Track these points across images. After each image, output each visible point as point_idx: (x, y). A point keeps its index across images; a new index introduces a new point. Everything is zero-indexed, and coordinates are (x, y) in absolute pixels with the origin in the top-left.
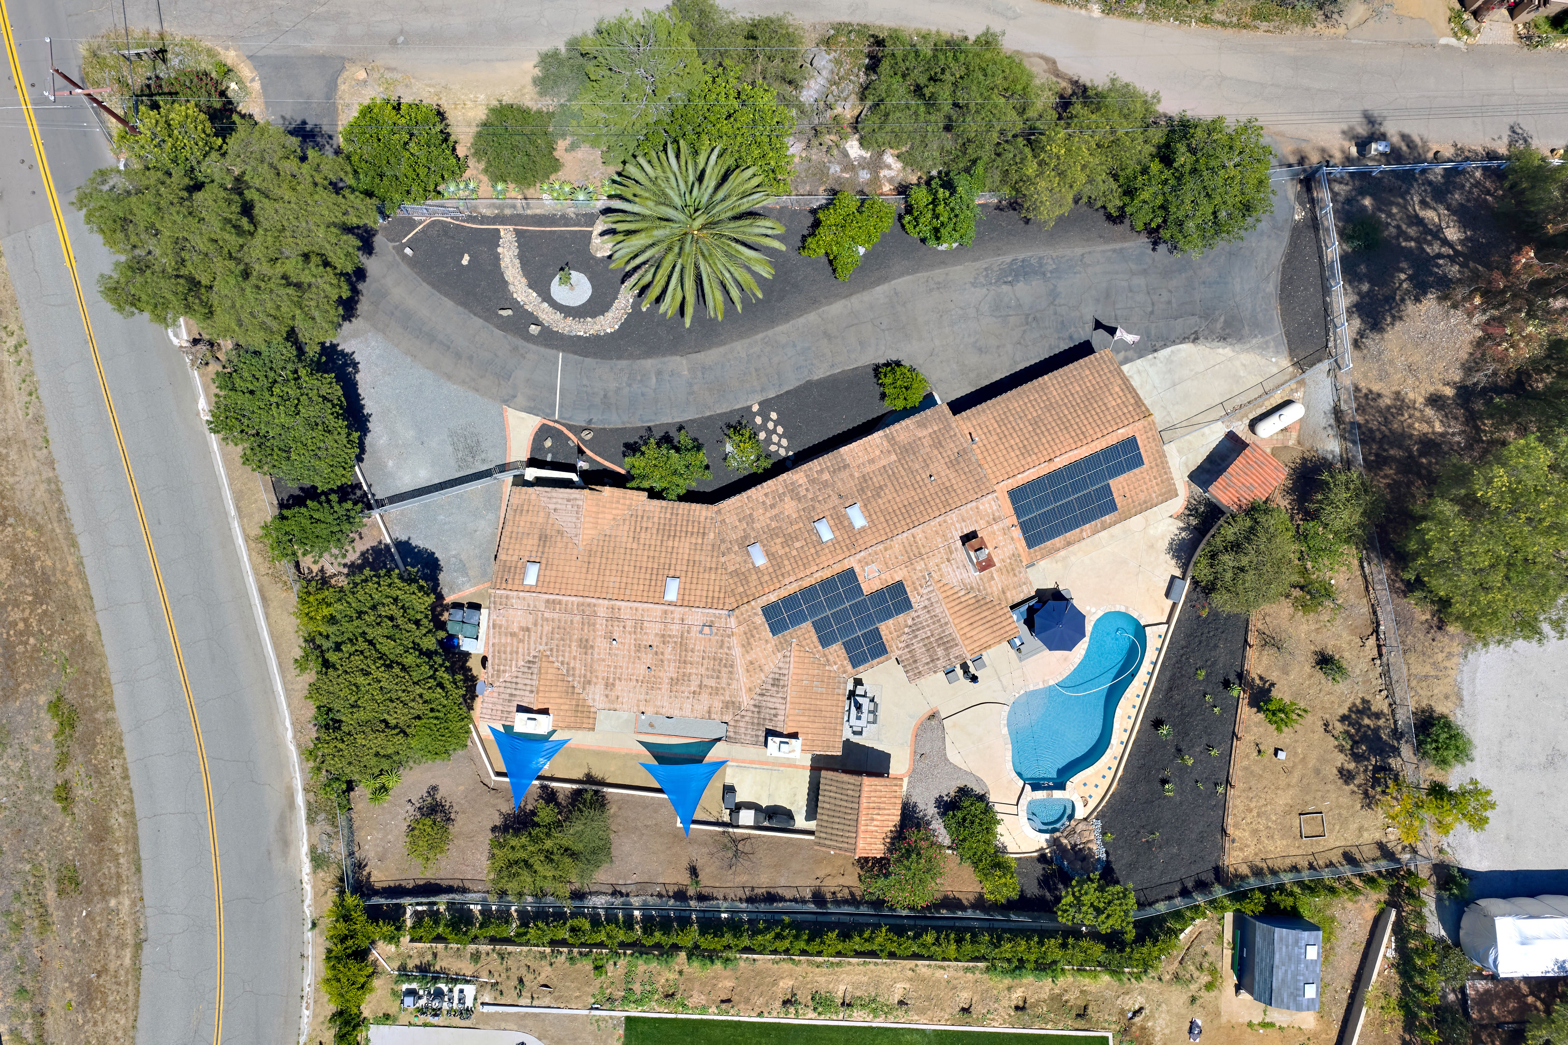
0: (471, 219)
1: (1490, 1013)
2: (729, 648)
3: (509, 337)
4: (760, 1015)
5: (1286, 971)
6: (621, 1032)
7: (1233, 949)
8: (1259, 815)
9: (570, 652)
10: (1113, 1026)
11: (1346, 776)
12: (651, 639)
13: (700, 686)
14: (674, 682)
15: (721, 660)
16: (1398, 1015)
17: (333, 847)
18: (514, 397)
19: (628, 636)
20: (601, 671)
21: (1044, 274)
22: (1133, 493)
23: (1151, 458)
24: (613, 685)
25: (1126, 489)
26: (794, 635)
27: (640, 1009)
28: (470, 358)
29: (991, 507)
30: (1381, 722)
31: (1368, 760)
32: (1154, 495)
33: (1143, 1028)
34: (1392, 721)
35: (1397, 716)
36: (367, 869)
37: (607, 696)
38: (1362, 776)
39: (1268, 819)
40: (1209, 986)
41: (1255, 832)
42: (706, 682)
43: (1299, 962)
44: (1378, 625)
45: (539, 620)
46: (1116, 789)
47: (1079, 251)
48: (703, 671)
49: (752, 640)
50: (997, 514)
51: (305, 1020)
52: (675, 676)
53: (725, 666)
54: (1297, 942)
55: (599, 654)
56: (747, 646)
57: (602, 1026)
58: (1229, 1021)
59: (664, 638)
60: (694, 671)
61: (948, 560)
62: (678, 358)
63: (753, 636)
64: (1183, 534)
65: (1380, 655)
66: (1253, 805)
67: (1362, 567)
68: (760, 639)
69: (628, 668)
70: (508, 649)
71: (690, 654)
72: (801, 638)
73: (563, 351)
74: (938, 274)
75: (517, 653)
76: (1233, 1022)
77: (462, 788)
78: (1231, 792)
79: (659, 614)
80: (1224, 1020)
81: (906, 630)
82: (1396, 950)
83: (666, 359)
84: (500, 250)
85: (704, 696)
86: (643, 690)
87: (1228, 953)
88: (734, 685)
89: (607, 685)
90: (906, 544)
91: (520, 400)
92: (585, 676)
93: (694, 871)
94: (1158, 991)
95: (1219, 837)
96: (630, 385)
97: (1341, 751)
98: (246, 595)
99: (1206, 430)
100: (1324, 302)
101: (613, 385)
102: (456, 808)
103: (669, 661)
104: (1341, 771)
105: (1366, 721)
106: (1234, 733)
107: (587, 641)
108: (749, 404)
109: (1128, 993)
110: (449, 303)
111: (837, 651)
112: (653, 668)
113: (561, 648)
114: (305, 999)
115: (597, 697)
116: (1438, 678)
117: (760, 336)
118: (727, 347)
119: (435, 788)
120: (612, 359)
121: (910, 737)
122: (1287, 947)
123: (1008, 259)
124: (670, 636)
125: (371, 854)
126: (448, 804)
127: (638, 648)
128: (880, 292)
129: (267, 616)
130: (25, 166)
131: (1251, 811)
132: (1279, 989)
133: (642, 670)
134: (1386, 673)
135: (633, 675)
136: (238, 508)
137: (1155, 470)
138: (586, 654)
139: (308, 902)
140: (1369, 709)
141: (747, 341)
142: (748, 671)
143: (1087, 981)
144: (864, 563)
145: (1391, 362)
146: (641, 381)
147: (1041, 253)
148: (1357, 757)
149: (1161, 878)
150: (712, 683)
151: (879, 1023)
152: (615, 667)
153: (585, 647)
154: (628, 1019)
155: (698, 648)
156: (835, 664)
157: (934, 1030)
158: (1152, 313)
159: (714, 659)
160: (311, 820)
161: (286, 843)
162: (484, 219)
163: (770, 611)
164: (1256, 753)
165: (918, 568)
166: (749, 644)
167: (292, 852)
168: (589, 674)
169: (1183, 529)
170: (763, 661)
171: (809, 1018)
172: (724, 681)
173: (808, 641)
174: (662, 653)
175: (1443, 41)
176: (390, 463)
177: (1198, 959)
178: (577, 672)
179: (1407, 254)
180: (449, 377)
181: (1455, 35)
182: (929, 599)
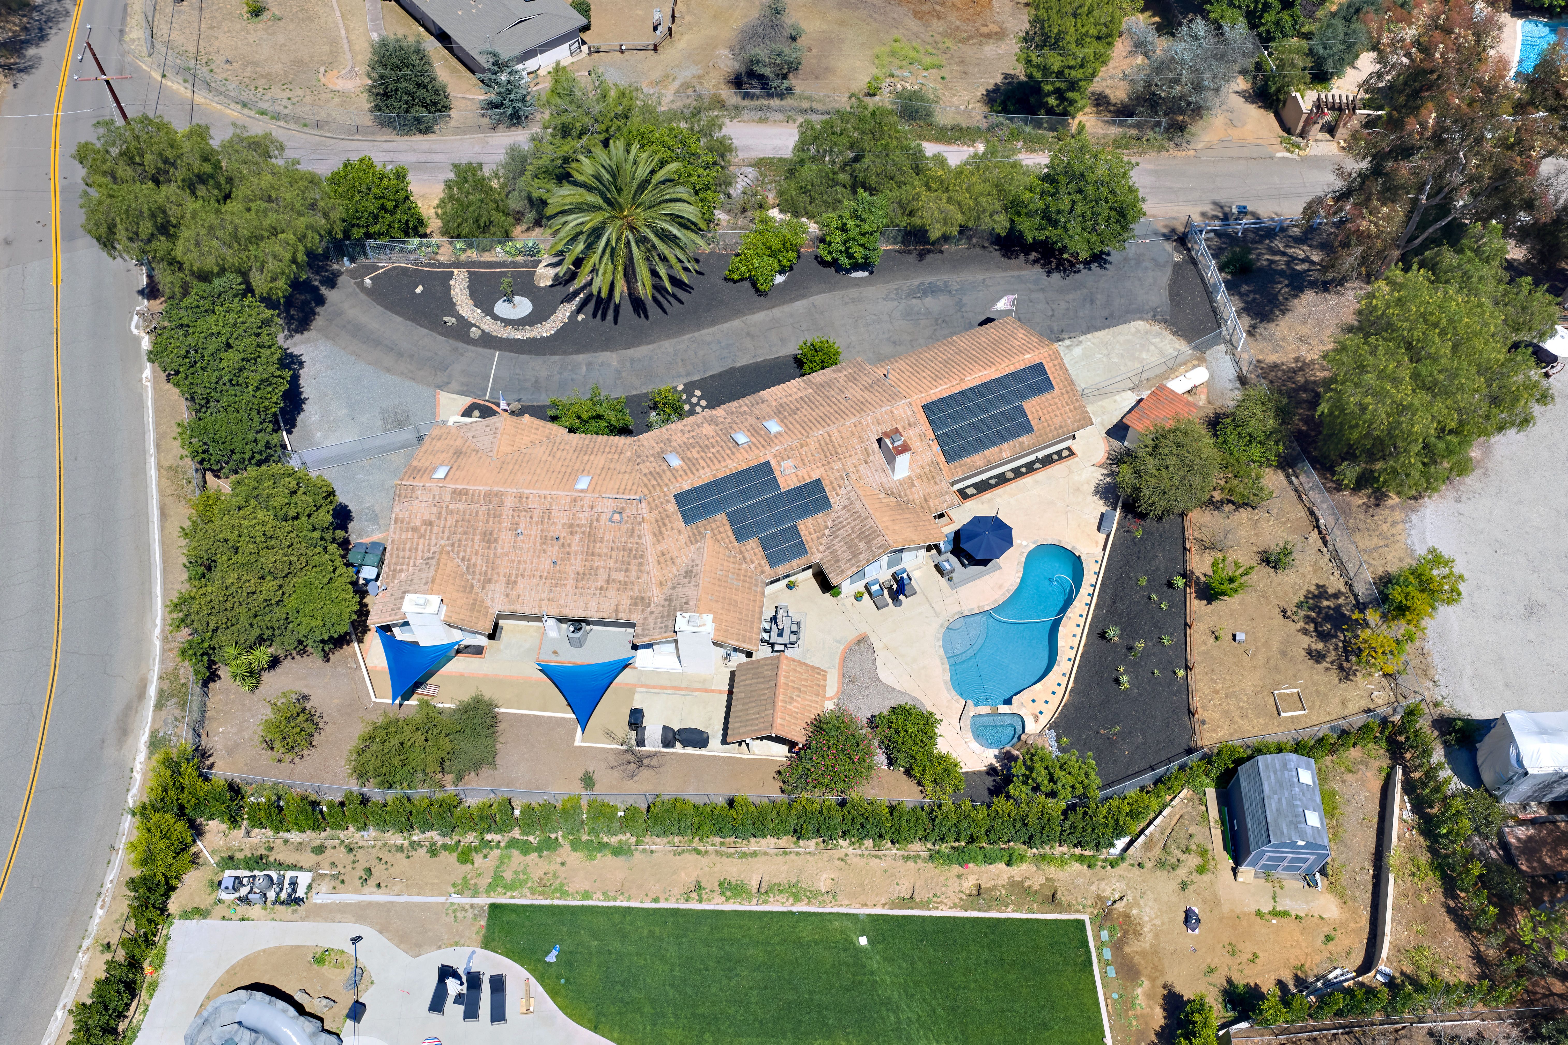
0: (430, 265)
1: (1541, 861)
2: (639, 537)
3: (451, 341)
4: (656, 900)
5: (1280, 800)
6: (483, 922)
7: (1223, 824)
8: (1227, 697)
9: (472, 547)
10: (1089, 910)
11: (1317, 657)
12: (559, 530)
13: (608, 582)
14: (580, 577)
15: (631, 550)
16: (1432, 880)
17: (178, 731)
18: (448, 383)
19: (534, 527)
20: (504, 566)
21: (950, 292)
22: (1047, 417)
23: (1061, 386)
24: (515, 582)
25: (1040, 413)
26: (708, 527)
27: (509, 894)
28: (412, 356)
29: (905, 412)
30: (1341, 601)
31: (1336, 637)
32: (1069, 421)
33: (1127, 916)
34: (1352, 598)
35: (1356, 589)
36: (211, 760)
37: (507, 595)
38: (1333, 653)
39: (1239, 700)
40: (1201, 869)
41: (1226, 713)
42: (615, 575)
43: (1292, 786)
44: (1317, 520)
45: (444, 512)
46: (1068, 701)
47: (980, 277)
48: (611, 563)
49: (663, 530)
50: (912, 420)
51: (97, 920)
52: (581, 570)
53: (635, 557)
54: (1285, 765)
55: (503, 548)
56: (658, 535)
57: (460, 915)
58: (1232, 911)
59: (572, 528)
60: (602, 564)
61: (866, 463)
62: (609, 353)
63: (665, 525)
64: (1108, 479)
65: (1325, 543)
66: (1219, 686)
67: (1291, 482)
68: (672, 528)
69: (532, 563)
70: (408, 547)
71: (598, 545)
72: (716, 532)
73: (500, 350)
74: (853, 292)
75: (417, 549)
76: (1238, 911)
77: (336, 701)
78: (1192, 676)
79: (568, 500)
80: (1225, 909)
81: (827, 532)
82: (1412, 811)
83: (597, 354)
84: (452, 282)
85: (612, 593)
86: (547, 589)
87: (1217, 833)
88: (644, 578)
89: (508, 583)
90: (823, 443)
91: (454, 385)
92: (486, 574)
93: (588, 781)
94: (1140, 879)
95: (1186, 719)
96: (561, 373)
97: (1305, 634)
98: (146, 514)
99: (1118, 397)
100: (1213, 307)
101: (544, 373)
102: (325, 719)
103: (576, 553)
104: (1310, 653)
105: (1326, 603)
106: (1186, 624)
107: (491, 534)
108: (674, 385)
109: (1103, 879)
110: (398, 319)
111: (752, 546)
112: (559, 562)
113: (464, 543)
114: (103, 896)
115: (497, 596)
116: (1386, 546)
117: (688, 336)
118: (656, 345)
119: (306, 698)
120: (545, 355)
121: (837, 661)
122: (1275, 773)
123: (916, 282)
124: (578, 525)
125: (219, 746)
126: (318, 714)
127: (544, 540)
128: (799, 306)
129: (162, 529)
130: (40, 225)
131: (1217, 692)
132: (1276, 821)
133: (546, 564)
134: (1335, 556)
135: (537, 570)
136: (158, 446)
137: (1066, 396)
138: (489, 548)
139: (134, 791)
140: (1327, 592)
141: (674, 341)
142: (659, 563)
143: (1053, 869)
144: (781, 457)
145: (1283, 339)
146: (572, 370)
147: (945, 277)
148: (1323, 636)
149: (1127, 769)
150: (620, 576)
151: (801, 907)
152: (519, 562)
153: (489, 541)
154: (494, 907)
155: (606, 537)
156: (752, 562)
157: (869, 915)
158: (1053, 316)
159: (624, 550)
160: (159, 706)
161: (124, 731)
162: (442, 265)
163: (681, 499)
164: (1212, 639)
165: (836, 468)
166: (661, 532)
167: (130, 740)
168: (490, 572)
169: (1108, 475)
170: (675, 554)
171: (716, 904)
172: (633, 576)
173: (723, 535)
174: (569, 545)
175: (1279, 155)
176: (319, 434)
177: (1183, 842)
178: (478, 570)
179: (1282, 273)
180: (388, 370)
181: (1288, 150)
182: (849, 499)
